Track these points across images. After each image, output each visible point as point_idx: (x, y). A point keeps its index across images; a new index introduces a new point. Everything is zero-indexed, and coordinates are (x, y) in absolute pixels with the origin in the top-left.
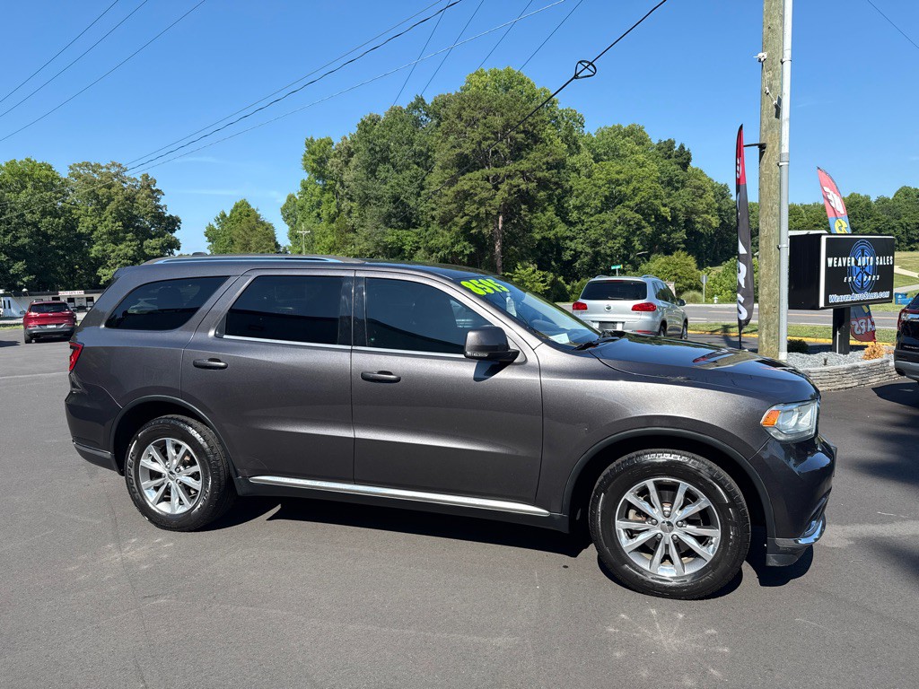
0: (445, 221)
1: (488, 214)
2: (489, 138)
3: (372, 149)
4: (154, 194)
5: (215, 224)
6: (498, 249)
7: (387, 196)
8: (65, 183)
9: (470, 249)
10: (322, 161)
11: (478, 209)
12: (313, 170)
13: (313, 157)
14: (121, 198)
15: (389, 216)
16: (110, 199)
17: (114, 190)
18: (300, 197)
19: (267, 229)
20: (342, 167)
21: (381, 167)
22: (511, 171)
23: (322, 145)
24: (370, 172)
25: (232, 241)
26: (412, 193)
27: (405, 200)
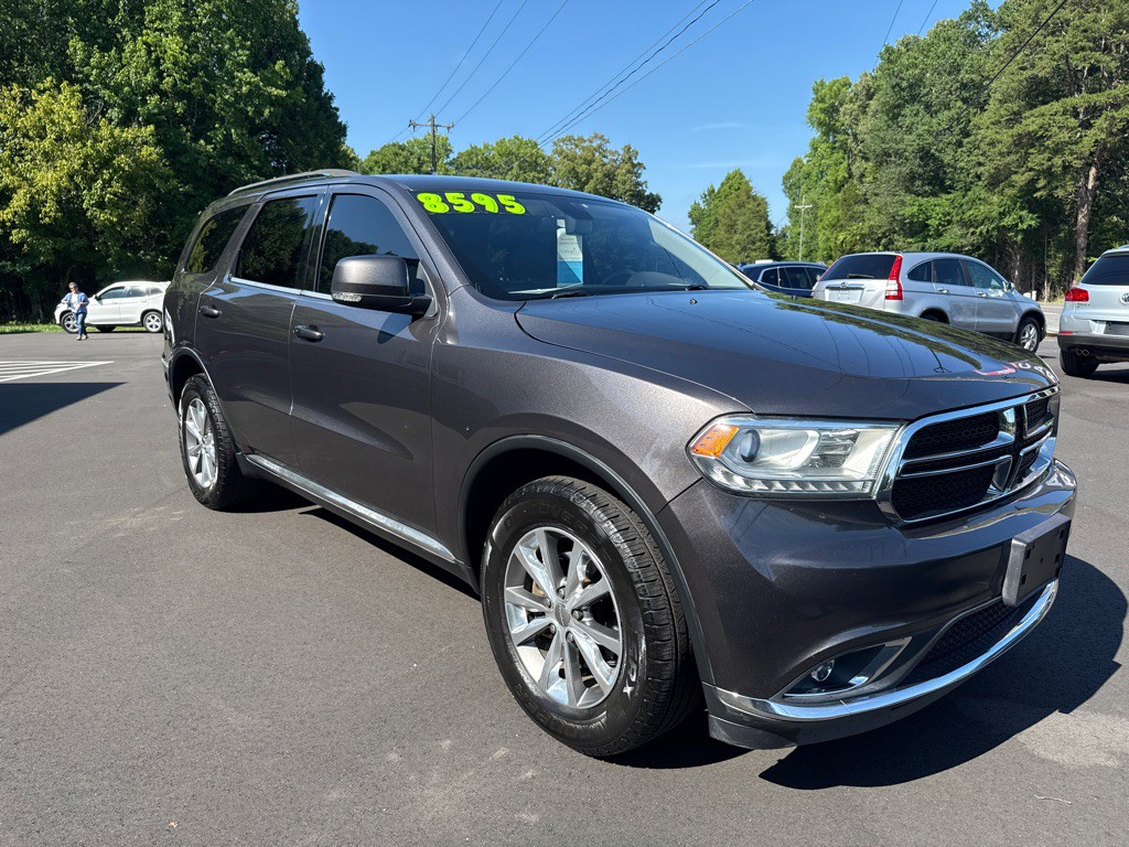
0: (995, 182)
1: (1066, 167)
2: (1083, 49)
3: (897, 84)
4: (635, 168)
5: (701, 202)
6: (1082, 219)
7: (910, 149)
8: (549, 161)
9: (1030, 221)
10: (832, 111)
11: (1049, 160)
12: (821, 124)
13: (821, 105)
14: (599, 175)
15: (912, 177)
16: (589, 177)
17: (594, 166)
18: (808, 161)
19: (759, 205)
20: (858, 115)
21: (907, 111)
22: (1116, 97)
23: (835, 88)
24: (892, 119)
25: (717, 221)
26: (949, 143)
27: (937, 154)
